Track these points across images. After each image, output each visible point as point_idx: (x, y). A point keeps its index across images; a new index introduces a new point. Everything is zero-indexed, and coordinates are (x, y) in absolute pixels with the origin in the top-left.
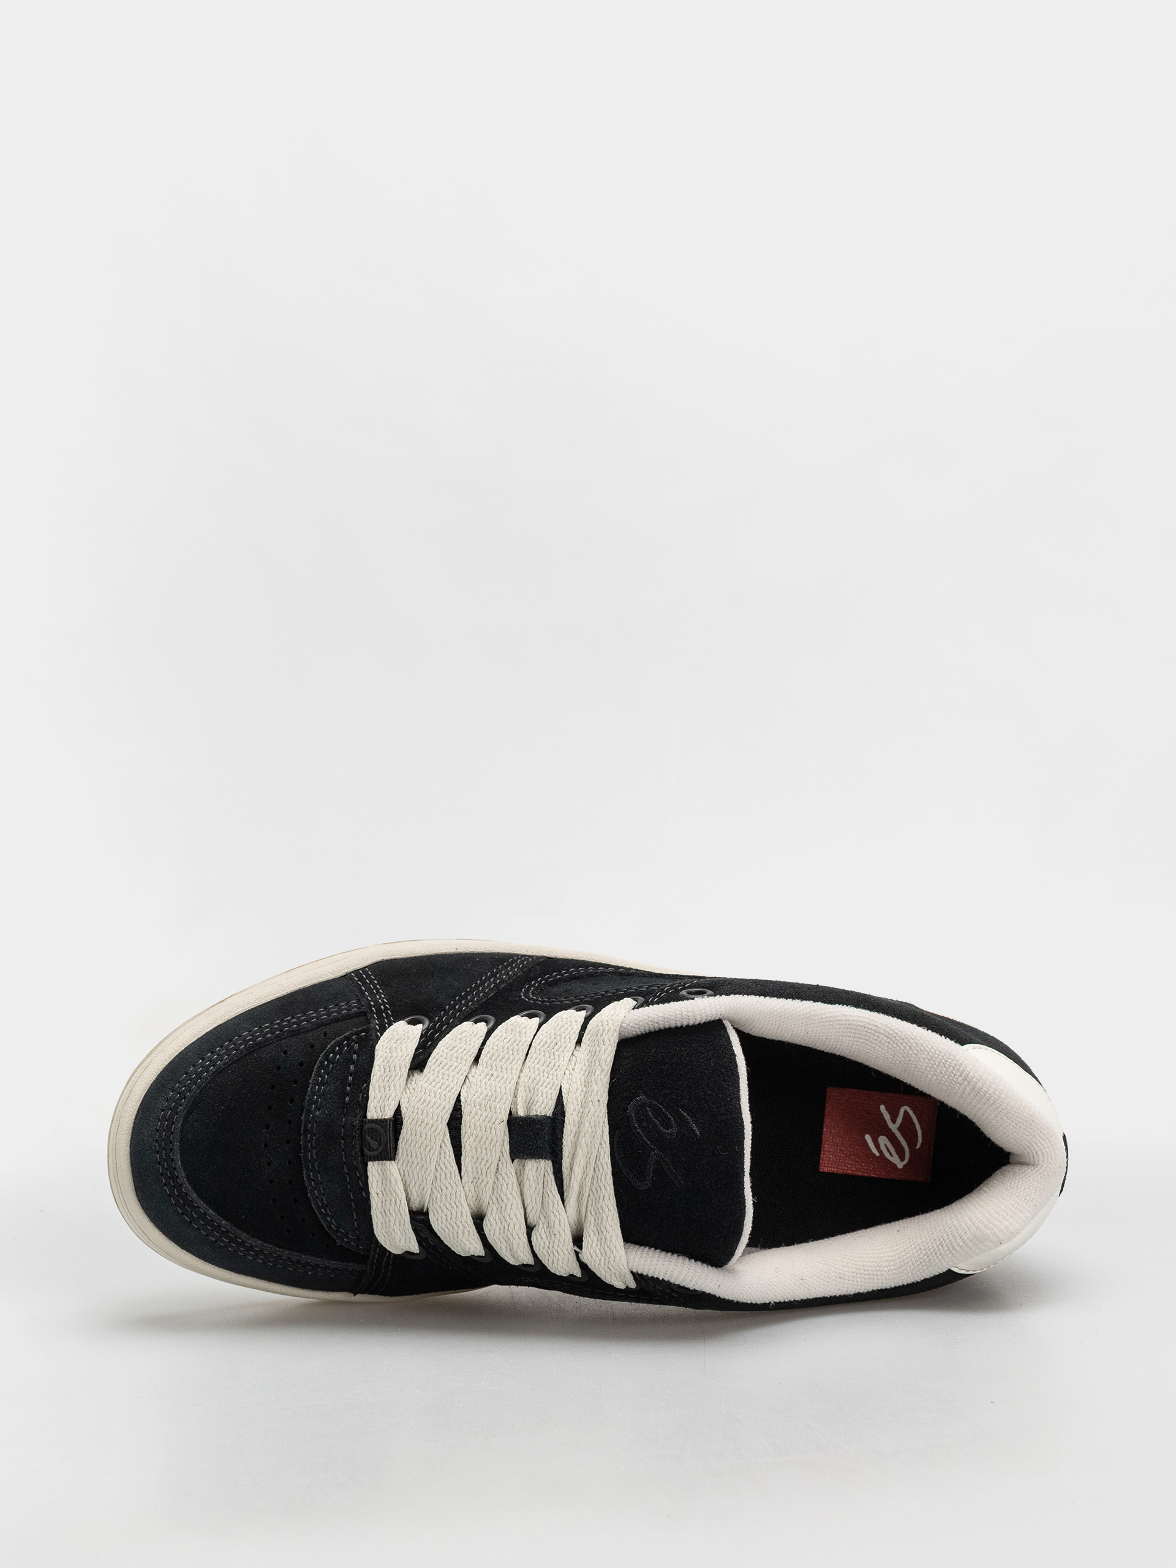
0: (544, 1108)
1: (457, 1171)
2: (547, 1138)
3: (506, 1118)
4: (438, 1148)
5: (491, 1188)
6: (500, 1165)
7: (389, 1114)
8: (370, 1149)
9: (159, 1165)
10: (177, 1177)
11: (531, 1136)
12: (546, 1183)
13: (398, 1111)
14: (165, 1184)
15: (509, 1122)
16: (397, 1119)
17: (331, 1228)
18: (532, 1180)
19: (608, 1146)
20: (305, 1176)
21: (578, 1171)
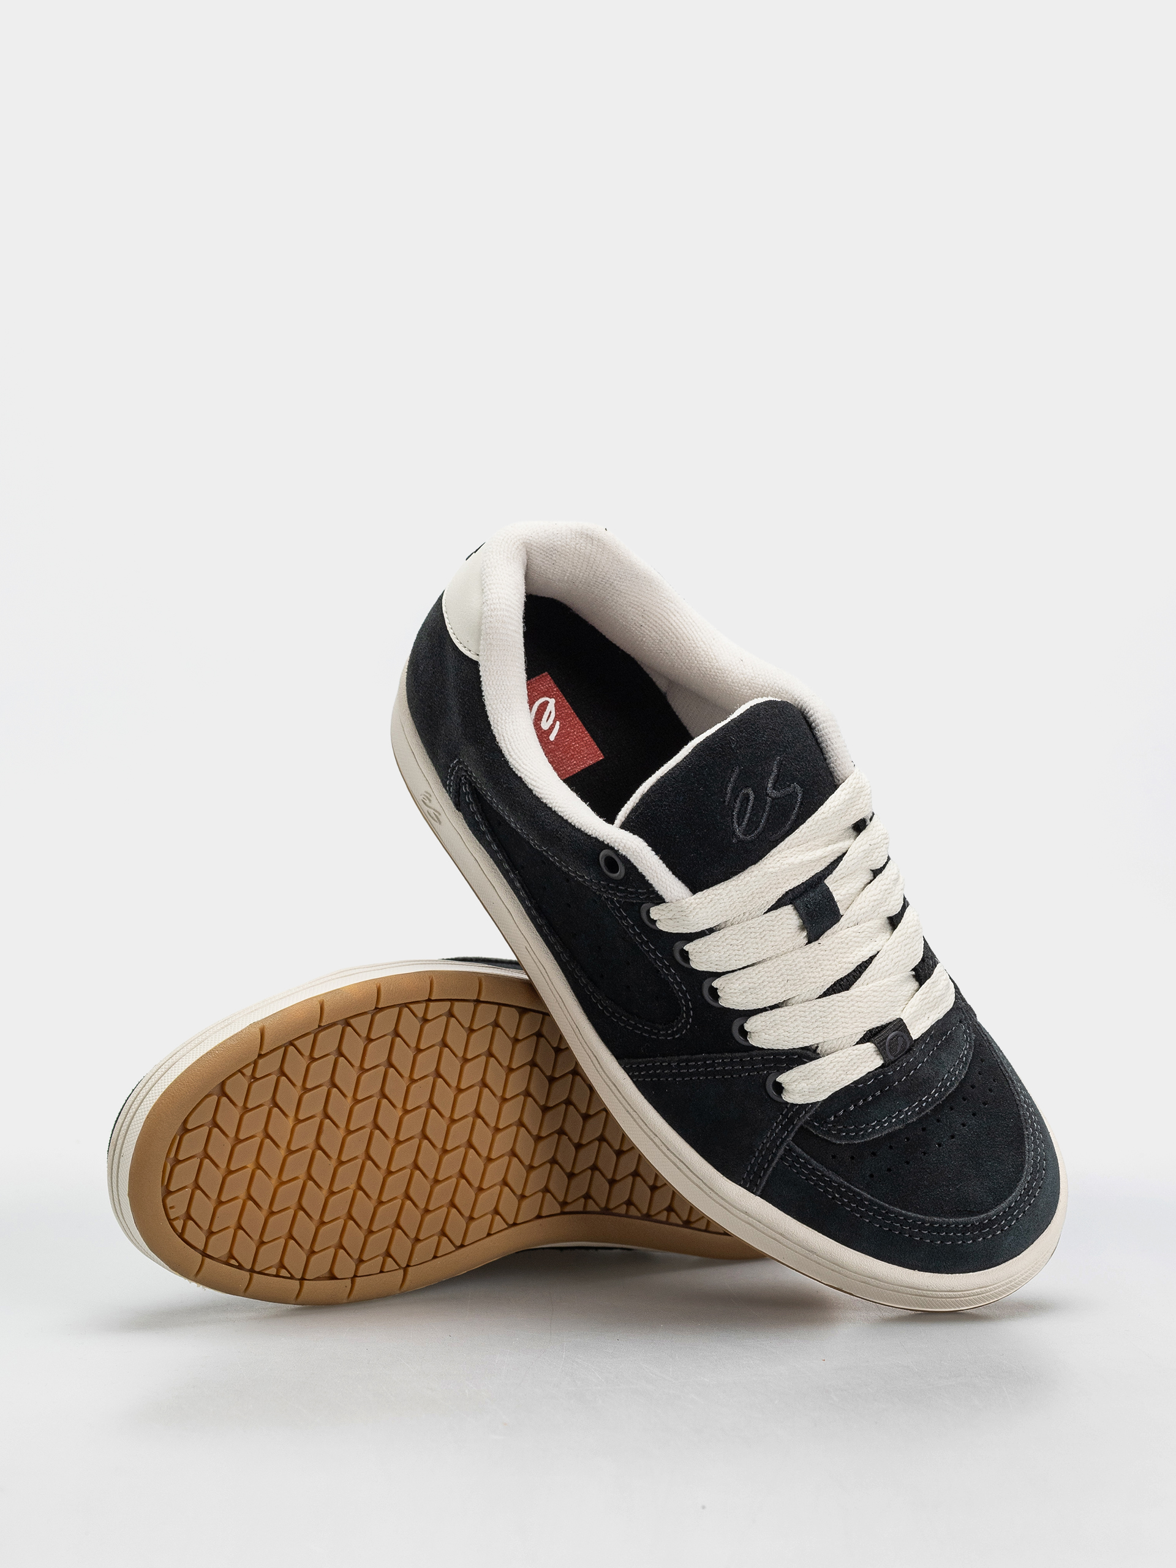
0: (789, 916)
1: (876, 958)
2: (812, 895)
3: (815, 944)
4: (870, 985)
5: (870, 922)
6: (851, 924)
7: (870, 1047)
8: (905, 1043)
9: (1025, 1211)
10: (1024, 1189)
11: (819, 908)
12: (842, 876)
13: (862, 1041)
14: (1035, 1196)
15: (817, 939)
16: (869, 1036)
17: (970, 1047)
18: (846, 889)
19: (787, 840)
20: (953, 1089)
21: (819, 853)
